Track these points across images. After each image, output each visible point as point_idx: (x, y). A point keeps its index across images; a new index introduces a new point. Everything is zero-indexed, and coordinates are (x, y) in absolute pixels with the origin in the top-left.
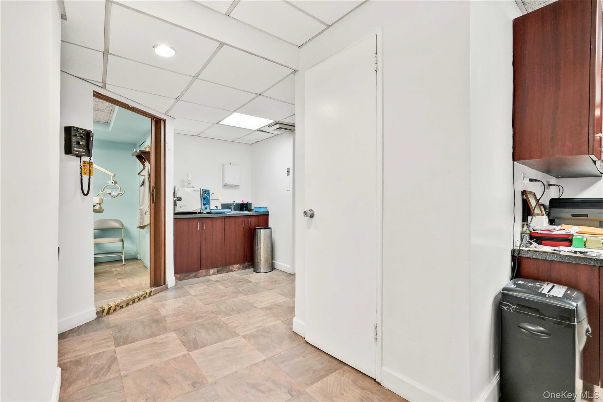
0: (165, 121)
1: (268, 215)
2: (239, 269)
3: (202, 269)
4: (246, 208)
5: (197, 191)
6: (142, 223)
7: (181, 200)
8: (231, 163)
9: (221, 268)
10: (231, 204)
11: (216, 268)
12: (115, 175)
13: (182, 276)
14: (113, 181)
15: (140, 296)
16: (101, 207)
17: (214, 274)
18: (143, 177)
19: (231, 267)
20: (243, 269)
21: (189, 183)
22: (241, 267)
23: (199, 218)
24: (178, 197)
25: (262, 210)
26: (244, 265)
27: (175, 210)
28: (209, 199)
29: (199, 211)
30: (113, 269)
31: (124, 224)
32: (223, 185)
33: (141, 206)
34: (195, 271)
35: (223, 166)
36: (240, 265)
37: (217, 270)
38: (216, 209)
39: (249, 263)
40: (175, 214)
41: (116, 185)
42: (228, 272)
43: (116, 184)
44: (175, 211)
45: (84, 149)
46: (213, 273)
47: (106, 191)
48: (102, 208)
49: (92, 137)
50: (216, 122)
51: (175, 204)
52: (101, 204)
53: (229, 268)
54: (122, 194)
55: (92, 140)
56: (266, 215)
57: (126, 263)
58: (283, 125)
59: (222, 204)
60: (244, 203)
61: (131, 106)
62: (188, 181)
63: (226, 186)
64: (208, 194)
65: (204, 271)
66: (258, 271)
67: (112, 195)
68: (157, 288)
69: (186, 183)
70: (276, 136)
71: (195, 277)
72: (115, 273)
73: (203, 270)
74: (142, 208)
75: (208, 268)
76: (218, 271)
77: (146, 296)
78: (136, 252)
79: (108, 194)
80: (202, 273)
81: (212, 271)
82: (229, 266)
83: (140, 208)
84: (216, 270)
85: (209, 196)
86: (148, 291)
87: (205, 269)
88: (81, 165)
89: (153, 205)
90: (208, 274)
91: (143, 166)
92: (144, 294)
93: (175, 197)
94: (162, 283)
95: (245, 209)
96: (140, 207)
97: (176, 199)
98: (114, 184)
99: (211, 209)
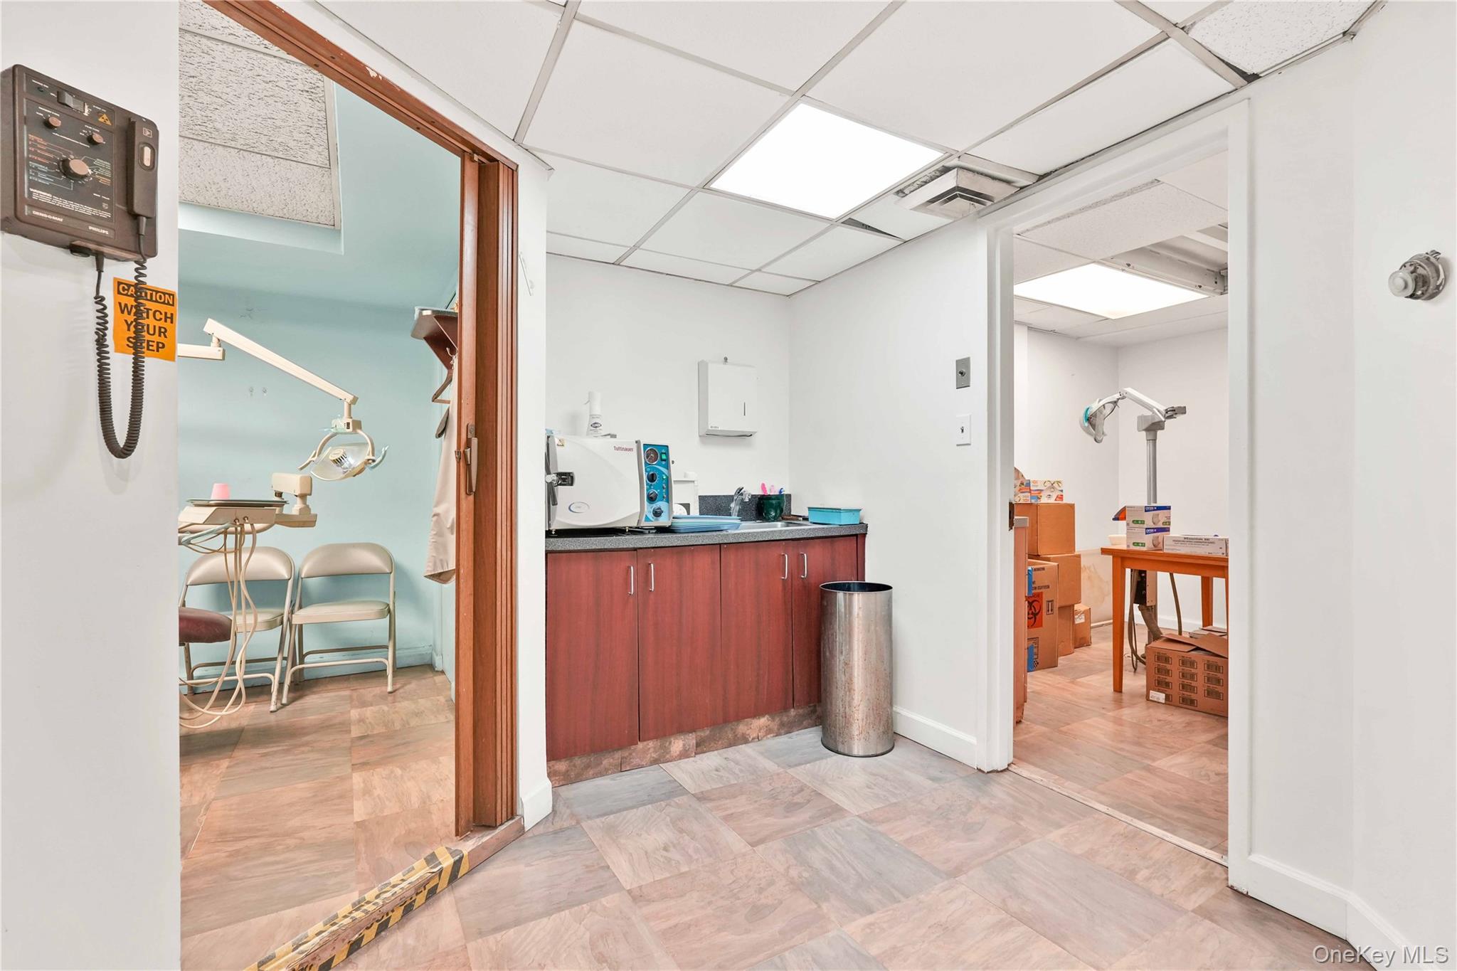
0: (513, 172)
1: (864, 535)
2: (769, 731)
3: (645, 741)
4: (778, 511)
5: (626, 449)
6: (441, 560)
7: (572, 484)
8: (726, 359)
9: (707, 732)
10: (730, 498)
11: (691, 732)
12: (355, 401)
13: (575, 766)
14: (350, 421)
15: (412, 892)
16: (306, 509)
17: (684, 754)
18: (445, 407)
19: (742, 728)
20: (783, 731)
21: (595, 425)
22: (774, 725)
23: (635, 549)
24: (560, 470)
25: (846, 519)
26: (785, 719)
27: (549, 520)
28: (668, 480)
29: (635, 525)
30: (354, 714)
31: (398, 558)
32: (703, 433)
33: (438, 504)
34: (621, 747)
35: (702, 368)
36: (773, 719)
37: (694, 742)
38: (686, 514)
39: (801, 711)
40: (548, 534)
41: (359, 431)
42: (730, 746)
43: (360, 428)
44: (549, 525)
45: (105, 205)
46: (680, 752)
47: (327, 456)
48: (310, 509)
49: (147, 151)
50: (699, 181)
51: (552, 499)
52: (308, 497)
53: (734, 731)
54: (374, 464)
55: (147, 162)
56: (856, 535)
57: (398, 686)
58: (970, 174)
59: (699, 496)
60: (769, 493)
61: (373, 74)
62: (592, 416)
63: (711, 436)
64: (664, 463)
65: (651, 744)
66: (840, 748)
67: (346, 465)
68: (485, 839)
69: (586, 424)
70: (903, 247)
71: (620, 768)
72: (356, 732)
73: (645, 743)
74: (438, 510)
75: (665, 735)
76: (698, 745)
77: (436, 886)
78: (432, 643)
79: (335, 465)
80: (645, 751)
81: (677, 745)
82: (735, 723)
83: (437, 510)
84: (691, 739)
85: (668, 467)
86: (447, 862)
87: (656, 737)
88: (103, 299)
89: (468, 502)
90: (664, 757)
91: (445, 371)
92: (428, 881)
93: (552, 471)
94: (502, 810)
95: (773, 514)
96: (436, 506)
97: (555, 478)
98: (351, 429)
99: (675, 514)
